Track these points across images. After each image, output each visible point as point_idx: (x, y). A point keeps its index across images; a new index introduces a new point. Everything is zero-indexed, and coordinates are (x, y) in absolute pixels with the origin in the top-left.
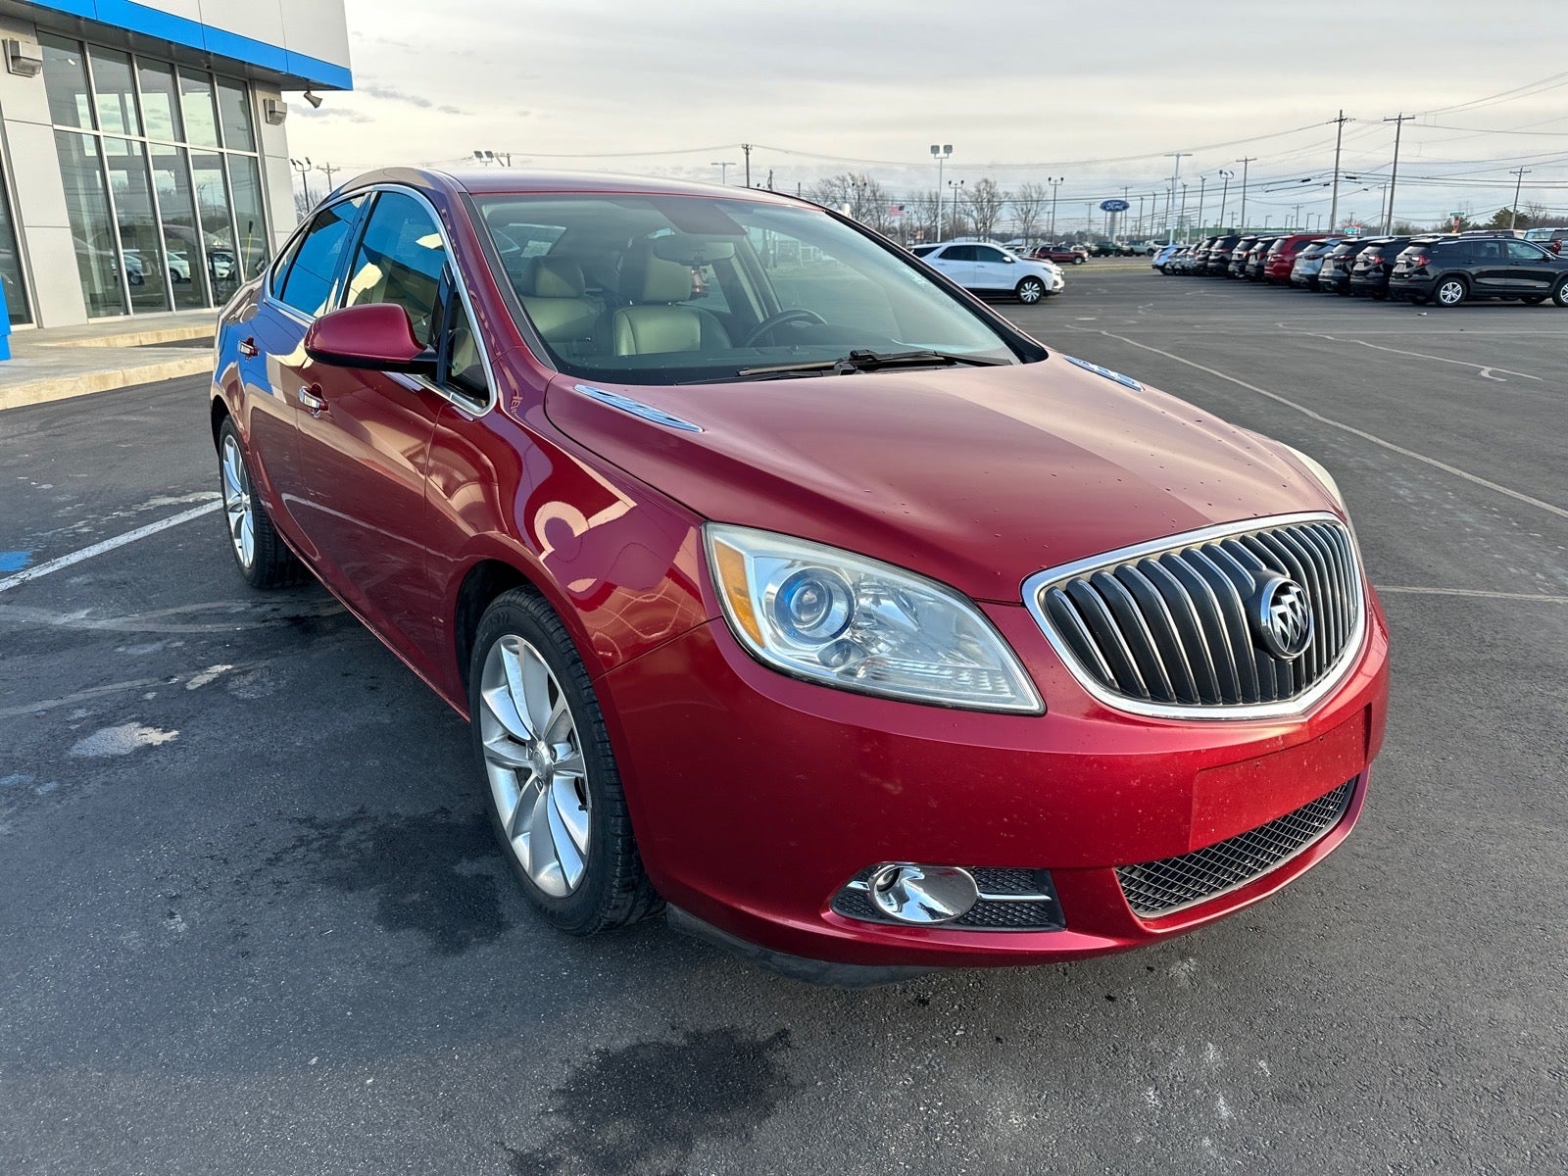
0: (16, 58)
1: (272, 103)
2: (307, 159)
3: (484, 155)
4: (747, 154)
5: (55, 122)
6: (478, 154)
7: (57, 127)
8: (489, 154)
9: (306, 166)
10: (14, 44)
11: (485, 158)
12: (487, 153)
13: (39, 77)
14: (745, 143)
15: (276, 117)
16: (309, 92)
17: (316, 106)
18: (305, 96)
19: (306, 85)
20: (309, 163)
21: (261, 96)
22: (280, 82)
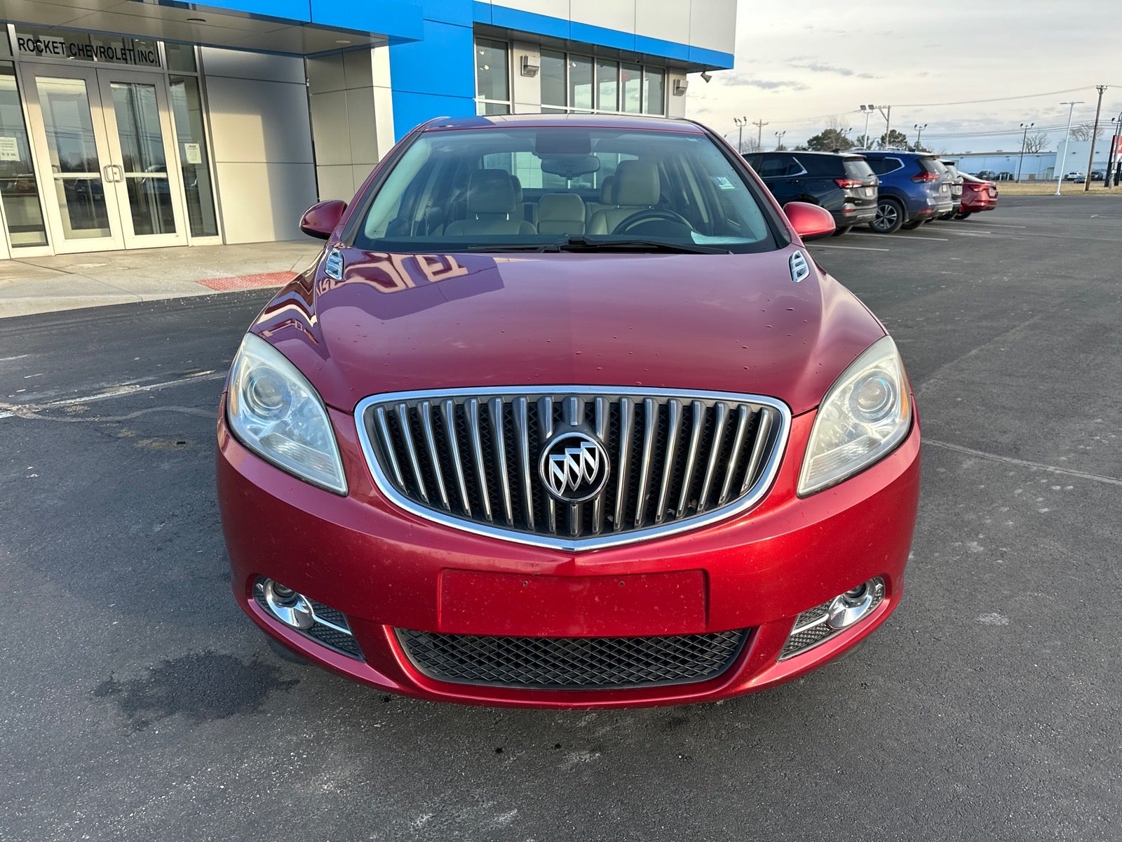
0: (526, 66)
1: (679, 81)
2: (745, 118)
3: (867, 107)
4: (1101, 93)
5: (542, 103)
6: (863, 107)
7: (544, 106)
8: (871, 107)
9: (743, 122)
10: (526, 58)
11: (868, 110)
12: (869, 106)
13: (538, 76)
14: (1100, 85)
15: (680, 91)
16: (704, 72)
17: (707, 81)
18: (702, 75)
19: (703, 68)
20: (745, 120)
21: (673, 77)
22: (685, 68)
